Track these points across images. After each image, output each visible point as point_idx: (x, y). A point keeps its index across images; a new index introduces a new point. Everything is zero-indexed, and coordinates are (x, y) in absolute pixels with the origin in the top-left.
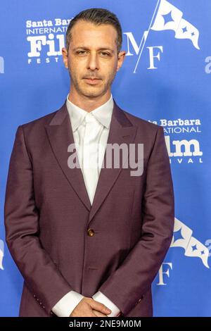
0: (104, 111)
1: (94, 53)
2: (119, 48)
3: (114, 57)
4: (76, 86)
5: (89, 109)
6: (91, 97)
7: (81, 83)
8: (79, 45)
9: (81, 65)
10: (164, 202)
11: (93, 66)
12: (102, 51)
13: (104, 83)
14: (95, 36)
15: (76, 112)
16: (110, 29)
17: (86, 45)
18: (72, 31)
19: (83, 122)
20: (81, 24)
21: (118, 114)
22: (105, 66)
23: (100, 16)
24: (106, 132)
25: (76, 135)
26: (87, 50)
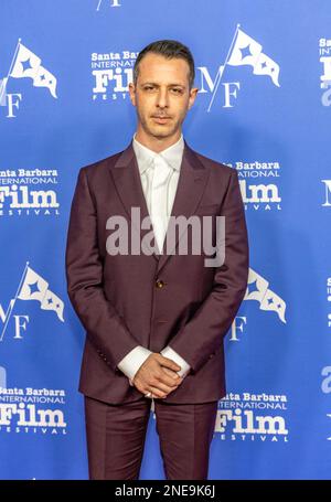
0: (174, 153)
1: (163, 89)
2: (191, 84)
3: (186, 94)
4: (144, 124)
5: (158, 150)
6: (160, 137)
7: (149, 121)
8: (148, 80)
9: (149, 102)
10: (238, 251)
11: (162, 104)
12: (172, 87)
13: (174, 122)
14: (165, 71)
15: (144, 153)
16: (182, 63)
17: (155, 80)
18: (141, 65)
19: (151, 164)
20: (150, 57)
21: (190, 156)
22: (176, 104)
23: (173, 49)
24: (176, 176)
25: (143, 177)
26: (156, 86)
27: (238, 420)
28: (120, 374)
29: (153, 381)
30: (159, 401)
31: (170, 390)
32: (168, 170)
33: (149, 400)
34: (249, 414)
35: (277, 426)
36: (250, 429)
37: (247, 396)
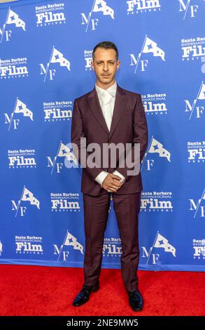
0: (113, 89)
1: (106, 63)
2: (117, 59)
3: (115, 64)
4: (98, 78)
5: (105, 89)
6: (106, 83)
7: (101, 77)
8: (99, 60)
9: (100, 69)
10: (143, 128)
11: (106, 69)
12: (109, 62)
13: (111, 76)
14: (106, 55)
15: (100, 90)
16: (113, 51)
17: (102, 59)
18: (95, 53)
19: (103, 95)
20: (99, 50)
21: (119, 90)
22: (111, 69)
23: (108, 45)
24: (114, 99)
25: (100, 101)
26: (103, 62)
27: (152, 203)
28: (97, 183)
29: (110, 185)
30: (113, 193)
31: (117, 188)
32: (110, 97)
33: (110, 193)
34: (156, 200)
35: (168, 205)
36: (157, 207)
37: (155, 193)
